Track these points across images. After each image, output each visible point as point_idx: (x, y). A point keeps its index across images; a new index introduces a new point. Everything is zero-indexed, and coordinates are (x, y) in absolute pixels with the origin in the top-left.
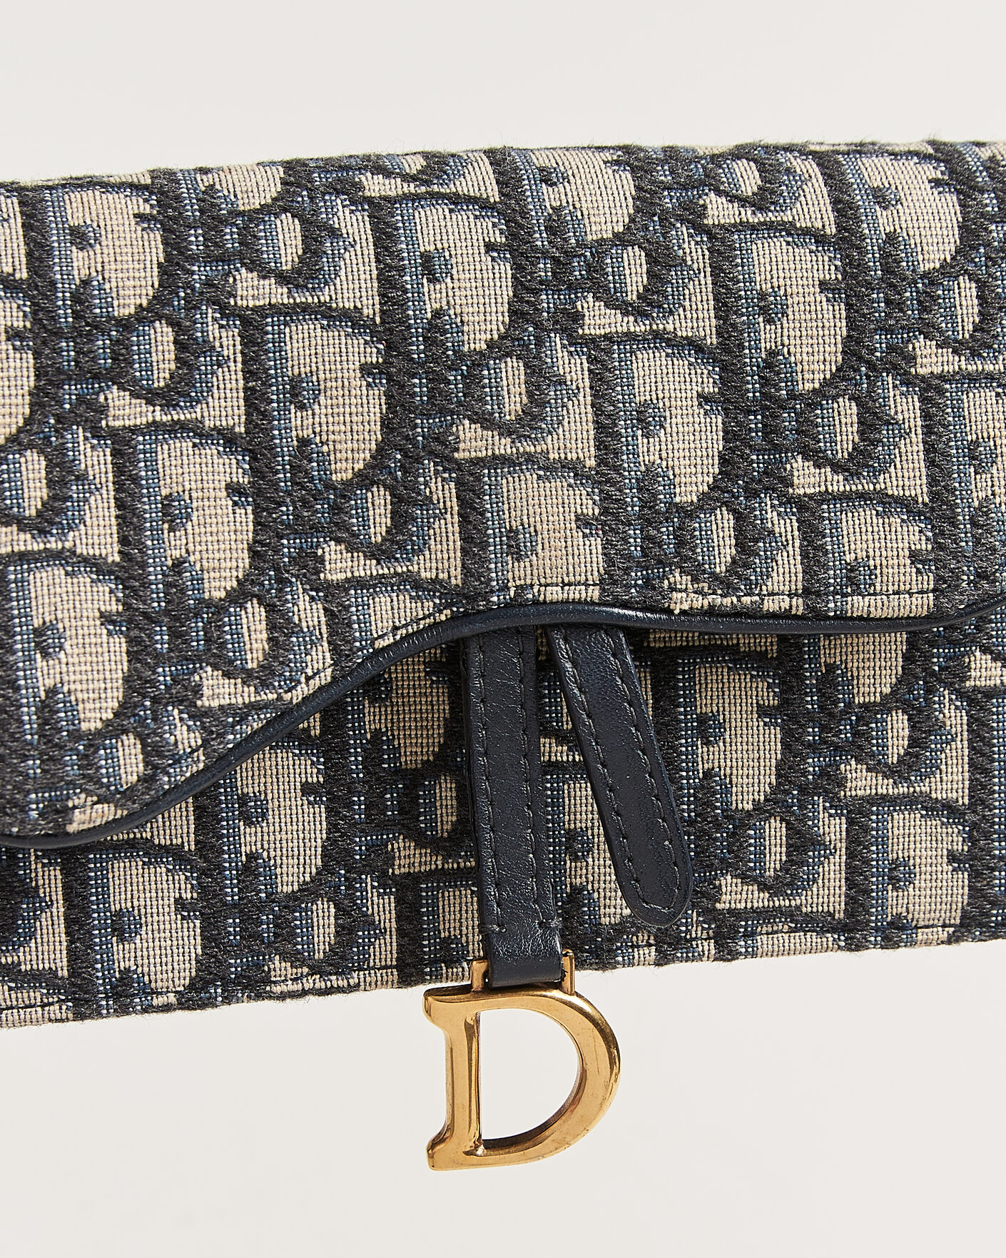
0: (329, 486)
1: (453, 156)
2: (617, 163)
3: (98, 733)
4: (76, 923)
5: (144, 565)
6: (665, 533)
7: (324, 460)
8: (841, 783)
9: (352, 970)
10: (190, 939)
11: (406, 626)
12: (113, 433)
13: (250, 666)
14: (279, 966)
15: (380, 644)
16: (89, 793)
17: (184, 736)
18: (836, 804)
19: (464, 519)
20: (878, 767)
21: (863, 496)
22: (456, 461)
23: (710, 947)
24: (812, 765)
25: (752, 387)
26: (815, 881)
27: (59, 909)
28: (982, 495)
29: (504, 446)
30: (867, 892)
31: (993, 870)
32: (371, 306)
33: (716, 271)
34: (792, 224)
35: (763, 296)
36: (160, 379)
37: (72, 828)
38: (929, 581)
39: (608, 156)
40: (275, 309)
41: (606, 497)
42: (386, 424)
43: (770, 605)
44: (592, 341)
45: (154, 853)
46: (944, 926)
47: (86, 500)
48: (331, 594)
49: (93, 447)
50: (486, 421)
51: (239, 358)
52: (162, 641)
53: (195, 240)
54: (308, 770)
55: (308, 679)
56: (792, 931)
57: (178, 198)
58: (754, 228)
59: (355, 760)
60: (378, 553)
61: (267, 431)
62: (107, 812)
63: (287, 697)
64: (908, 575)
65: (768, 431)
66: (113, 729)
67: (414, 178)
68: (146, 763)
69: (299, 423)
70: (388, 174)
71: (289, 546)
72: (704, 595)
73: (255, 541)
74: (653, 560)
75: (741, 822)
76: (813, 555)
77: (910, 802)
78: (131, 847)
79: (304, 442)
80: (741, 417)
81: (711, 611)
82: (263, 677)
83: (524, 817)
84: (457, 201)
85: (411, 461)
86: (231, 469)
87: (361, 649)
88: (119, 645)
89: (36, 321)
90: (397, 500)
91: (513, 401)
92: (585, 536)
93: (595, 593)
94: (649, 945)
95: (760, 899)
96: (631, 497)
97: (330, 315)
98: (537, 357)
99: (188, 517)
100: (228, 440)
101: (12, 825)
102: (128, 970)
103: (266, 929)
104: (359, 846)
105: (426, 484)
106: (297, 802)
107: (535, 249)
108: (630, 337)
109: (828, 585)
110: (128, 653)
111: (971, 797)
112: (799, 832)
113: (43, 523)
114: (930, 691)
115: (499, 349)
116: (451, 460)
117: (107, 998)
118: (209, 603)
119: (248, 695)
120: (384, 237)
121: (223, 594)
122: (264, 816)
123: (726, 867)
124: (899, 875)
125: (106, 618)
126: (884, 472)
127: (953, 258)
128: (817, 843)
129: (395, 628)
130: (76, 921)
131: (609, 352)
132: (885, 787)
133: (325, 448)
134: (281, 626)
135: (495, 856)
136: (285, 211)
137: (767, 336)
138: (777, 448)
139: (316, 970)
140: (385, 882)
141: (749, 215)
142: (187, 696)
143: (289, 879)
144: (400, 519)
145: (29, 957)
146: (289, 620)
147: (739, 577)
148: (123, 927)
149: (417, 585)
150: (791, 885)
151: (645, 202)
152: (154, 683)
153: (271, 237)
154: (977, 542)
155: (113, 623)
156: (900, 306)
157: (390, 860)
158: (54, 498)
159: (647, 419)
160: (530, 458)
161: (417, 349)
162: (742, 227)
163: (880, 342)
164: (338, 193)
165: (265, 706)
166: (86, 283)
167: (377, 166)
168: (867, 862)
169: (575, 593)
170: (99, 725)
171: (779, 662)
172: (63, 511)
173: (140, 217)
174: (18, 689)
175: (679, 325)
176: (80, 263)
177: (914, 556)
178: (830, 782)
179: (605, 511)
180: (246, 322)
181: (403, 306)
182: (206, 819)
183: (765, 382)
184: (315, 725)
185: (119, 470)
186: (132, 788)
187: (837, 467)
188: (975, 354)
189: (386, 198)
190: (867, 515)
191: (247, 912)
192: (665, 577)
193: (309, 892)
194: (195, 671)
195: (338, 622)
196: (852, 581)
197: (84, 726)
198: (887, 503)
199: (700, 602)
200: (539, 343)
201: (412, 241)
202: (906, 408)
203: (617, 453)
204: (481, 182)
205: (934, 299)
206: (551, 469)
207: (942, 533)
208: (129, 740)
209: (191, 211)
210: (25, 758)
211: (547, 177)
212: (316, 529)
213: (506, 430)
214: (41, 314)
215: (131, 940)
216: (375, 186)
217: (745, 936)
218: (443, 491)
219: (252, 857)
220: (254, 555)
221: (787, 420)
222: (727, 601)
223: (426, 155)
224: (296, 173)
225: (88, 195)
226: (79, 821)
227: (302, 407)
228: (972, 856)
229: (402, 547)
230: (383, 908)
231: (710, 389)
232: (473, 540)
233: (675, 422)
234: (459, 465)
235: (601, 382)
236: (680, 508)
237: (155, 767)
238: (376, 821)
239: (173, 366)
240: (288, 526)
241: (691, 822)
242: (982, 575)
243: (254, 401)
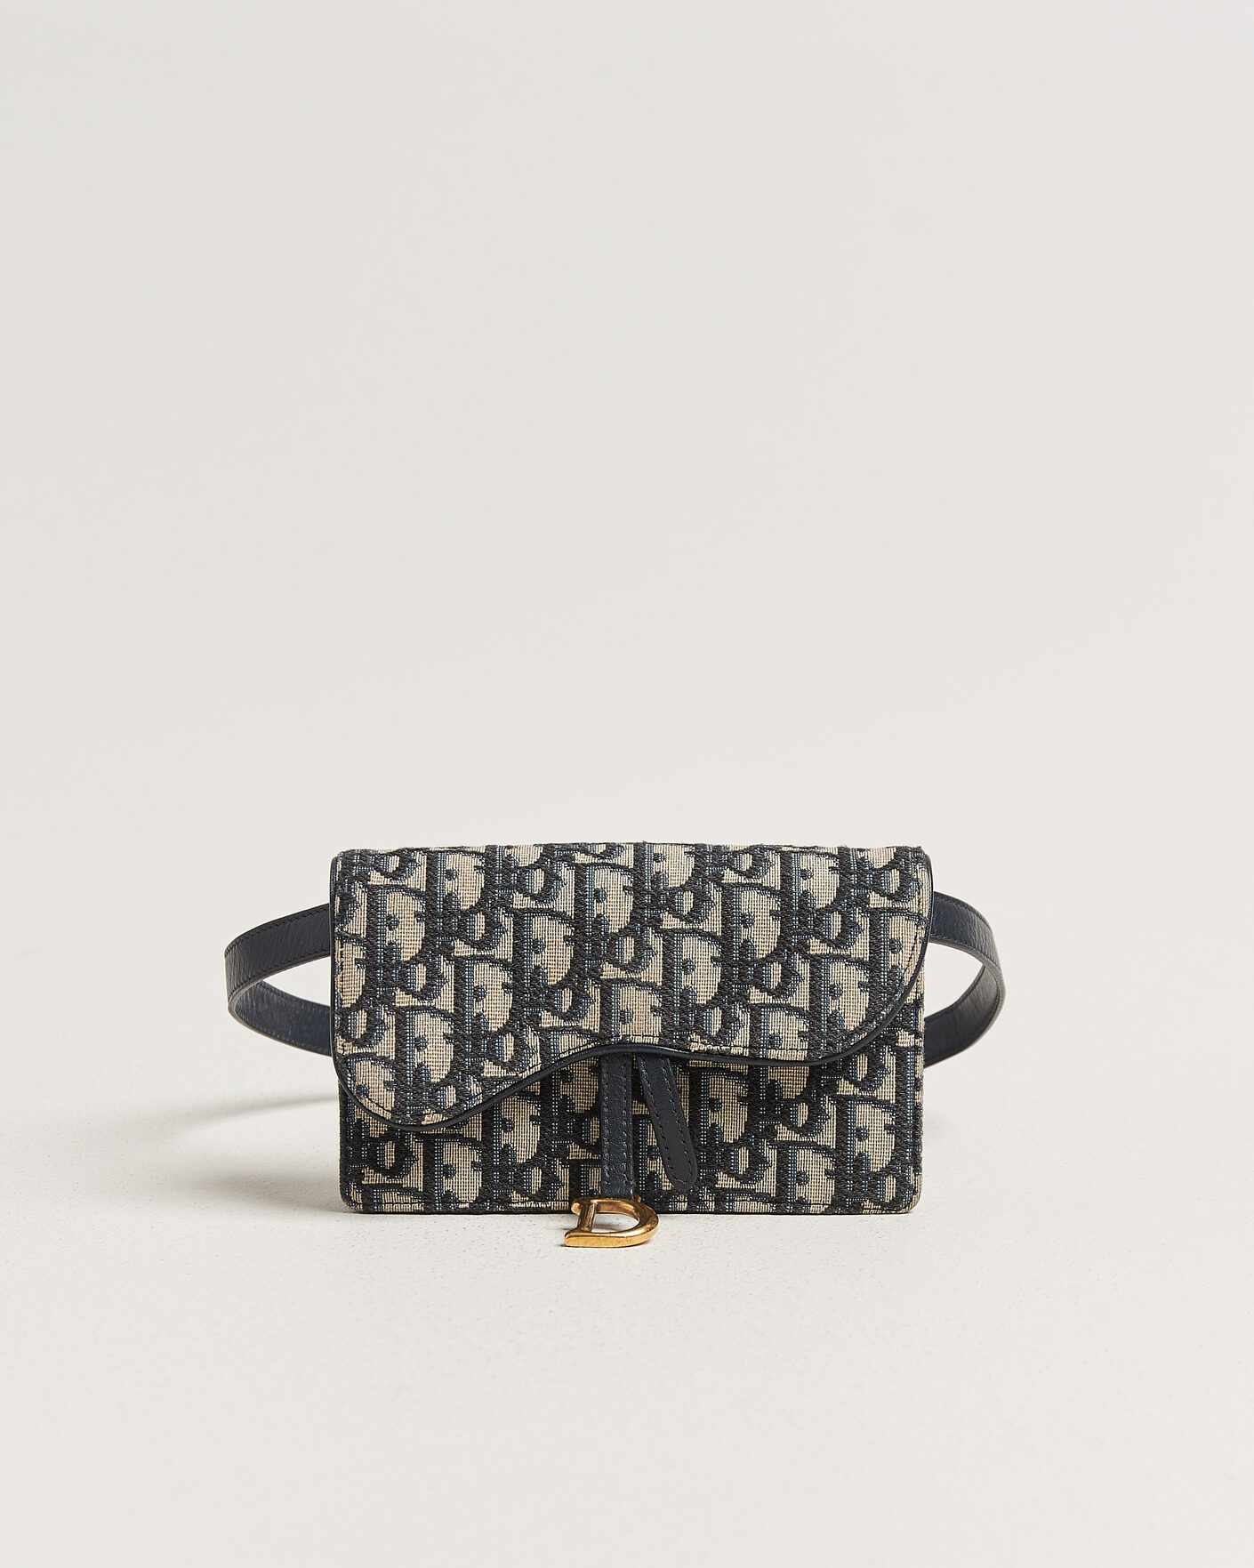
0: (546, 987)
1: (619, 846)
2: (690, 853)
3: (438, 1084)
4: (428, 1169)
5: (464, 1015)
6: (691, 1017)
7: (545, 975)
8: (775, 1134)
9: (548, 1200)
10: (477, 1180)
11: (574, 1049)
12: (456, 959)
13: (505, 1061)
14: (515, 1196)
15: (562, 1056)
16: (432, 1109)
17: (474, 1088)
18: (772, 1143)
19: (602, 1005)
20: (792, 1127)
21: (780, 1006)
22: (601, 980)
23: (712, 1206)
24: (762, 1125)
25: (735, 955)
26: (762, 1178)
27: (421, 1163)
28: (834, 1009)
29: (623, 975)
30: (786, 1185)
31: (847, 1180)
32: (570, 912)
33: (724, 903)
34: (761, 885)
35: (744, 916)
36: (478, 937)
37: (423, 1123)
38: (806, 1045)
39: (687, 849)
40: (529, 910)
41: (665, 999)
42: (572, 961)
43: (734, 1051)
44: (665, 932)
45: (464, 1141)
46: (823, 1205)
47: (442, 986)
48: (544, 1033)
49: (447, 964)
50: (616, 964)
51: (512, 930)
52: (469, 1047)
53: (498, 879)
54: (534, 1110)
55: (530, 1068)
56: (751, 1200)
57: (494, 860)
58: (743, 886)
59: (555, 1107)
60: (565, 1017)
61: (521, 962)
62: (439, 1118)
63: (520, 1075)
64: (796, 1041)
65: (740, 975)
66: (444, 1083)
67: (598, 856)
68: (457, 1099)
69: (536, 960)
70: (587, 853)
71: (527, 1012)
72: (706, 1045)
73: (512, 1008)
74: (684, 1028)
75: (728, 1148)
76: (755, 1030)
77: (807, 1145)
78: (453, 1137)
79: (537, 967)
80: (730, 968)
81: (708, 1052)
82: (510, 1066)
83: (623, 1136)
84: (614, 867)
85: (582, 979)
86: (504, 977)
87: (554, 1057)
88: (451, 1047)
89: (427, 910)
90: (575, 995)
91: (628, 955)
92: (654, 1015)
93: (656, 1041)
94: (685, 1202)
95: (736, 1185)
96: (677, 1000)
97: (553, 915)
98: (640, 937)
99: (485, 996)
100: (504, 964)
101: (399, 1119)
102: (449, 1191)
103: (511, 1179)
104: (554, 1145)
105: (588, 989)
106: (527, 1124)
107: (645, 890)
108: (683, 931)
109: (760, 1044)
110: (454, 1051)
111: (836, 1146)
112: (754, 1155)
113: (423, 995)
114: (819, 1096)
115: (624, 932)
116: (598, 979)
117: (439, 1203)
118: (490, 1033)
119: (504, 1073)
120: (580, 881)
121: (496, 1030)
122: (513, 1128)
123: (720, 1168)
124: (802, 1178)
125: (446, 1036)
126: (791, 995)
127: (832, 903)
128: (764, 1160)
129: (570, 1049)
130: (428, 1168)
131: (672, 937)
132: (795, 1137)
133: (546, 971)
134: (520, 1045)
135: (609, 1152)
136: (539, 868)
137: (744, 933)
138: (744, 983)
139: (532, 1198)
140: (564, 1162)
141: (743, 880)
142: (477, 1072)
143: (522, 1158)
144: (576, 1003)
145: (407, 1182)
146: (524, 1043)
147: (721, 1038)
148: (449, 1172)
149: (581, 1032)
150: (750, 1179)
151: (697, 872)
152: (464, 1065)
153: (531, 878)
154: (829, 1028)
155: (448, 1038)
156: (805, 924)
157: (568, 1152)
158: (428, 984)
159: (687, 967)
160: (633, 980)
161: (589, 931)
162: (738, 885)
163: (794, 939)
164: (563, 861)
165: (511, 1078)
166: (450, 894)
167: (584, 849)
168: (787, 1171)
169: (648, 1040)
170: (439, 1080)
171: (747, 1078)
172: (432, 990)
173: (477, 867)
174: (406, 1063)
175: (706, 927)
176: (449, 886)
177: (800, 1034)
178: (770, 1133)
179: (664, 1005)
180: (516, 915)
181: (584, 912)
182: (488, 1128)
183: (741, 954)
184: (536, 1088)
185: (456, 974)
186: (451, 1108)
187: (770, 993)
188: (837, 947)
189: (583, 864)
190: (781, 1015)
191: (503, 1170)
192: (689, 1035)
193: (531, 1163)
194: (481, 1061)
195: (545, 1045)
196: (772, 1043)
197: (432, 1080)
198: (791, 1010)
199: (703, 1048)
200: (642, 931)
201: (592, 883)
202: (804, 969)
203: (672, 981)
204: (627, 859)
205: (821, 921)
206: (641, 985)
207: (813, 1025)
208: (451, 1088)
209: (499, 866)
210: (407, 1092)
211: (657, 858)
212: (539, 1005)
213: (624, 968)
214: (430, 907)
215: (451, 1178)
216: (580, 858)
217: (729, 1201)
218: (595, 992)
219: (507, 1146)
220: (511, 1014)
221: (750, 971)
222: (715, 1048)
223: (608, 845)
224: (548, 849)
225: (457, 856)
226: (427, 1120)
227: (537, 953)
228: (836, 1173)
229: (575, 1015)
230: (563, 1174)
231: (717, 955)
232: (605, 1015)
233: (700, 968)
234: (601, 982)
235: (668, 949)
236: (698, 1006)
237: (461, 1100)
238: (563, 1135)
239: (484, 932)
240: (527, 1003)
241: (705, 1147)
242: (830, 1044)
243: (517, 948)
